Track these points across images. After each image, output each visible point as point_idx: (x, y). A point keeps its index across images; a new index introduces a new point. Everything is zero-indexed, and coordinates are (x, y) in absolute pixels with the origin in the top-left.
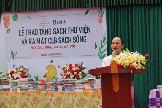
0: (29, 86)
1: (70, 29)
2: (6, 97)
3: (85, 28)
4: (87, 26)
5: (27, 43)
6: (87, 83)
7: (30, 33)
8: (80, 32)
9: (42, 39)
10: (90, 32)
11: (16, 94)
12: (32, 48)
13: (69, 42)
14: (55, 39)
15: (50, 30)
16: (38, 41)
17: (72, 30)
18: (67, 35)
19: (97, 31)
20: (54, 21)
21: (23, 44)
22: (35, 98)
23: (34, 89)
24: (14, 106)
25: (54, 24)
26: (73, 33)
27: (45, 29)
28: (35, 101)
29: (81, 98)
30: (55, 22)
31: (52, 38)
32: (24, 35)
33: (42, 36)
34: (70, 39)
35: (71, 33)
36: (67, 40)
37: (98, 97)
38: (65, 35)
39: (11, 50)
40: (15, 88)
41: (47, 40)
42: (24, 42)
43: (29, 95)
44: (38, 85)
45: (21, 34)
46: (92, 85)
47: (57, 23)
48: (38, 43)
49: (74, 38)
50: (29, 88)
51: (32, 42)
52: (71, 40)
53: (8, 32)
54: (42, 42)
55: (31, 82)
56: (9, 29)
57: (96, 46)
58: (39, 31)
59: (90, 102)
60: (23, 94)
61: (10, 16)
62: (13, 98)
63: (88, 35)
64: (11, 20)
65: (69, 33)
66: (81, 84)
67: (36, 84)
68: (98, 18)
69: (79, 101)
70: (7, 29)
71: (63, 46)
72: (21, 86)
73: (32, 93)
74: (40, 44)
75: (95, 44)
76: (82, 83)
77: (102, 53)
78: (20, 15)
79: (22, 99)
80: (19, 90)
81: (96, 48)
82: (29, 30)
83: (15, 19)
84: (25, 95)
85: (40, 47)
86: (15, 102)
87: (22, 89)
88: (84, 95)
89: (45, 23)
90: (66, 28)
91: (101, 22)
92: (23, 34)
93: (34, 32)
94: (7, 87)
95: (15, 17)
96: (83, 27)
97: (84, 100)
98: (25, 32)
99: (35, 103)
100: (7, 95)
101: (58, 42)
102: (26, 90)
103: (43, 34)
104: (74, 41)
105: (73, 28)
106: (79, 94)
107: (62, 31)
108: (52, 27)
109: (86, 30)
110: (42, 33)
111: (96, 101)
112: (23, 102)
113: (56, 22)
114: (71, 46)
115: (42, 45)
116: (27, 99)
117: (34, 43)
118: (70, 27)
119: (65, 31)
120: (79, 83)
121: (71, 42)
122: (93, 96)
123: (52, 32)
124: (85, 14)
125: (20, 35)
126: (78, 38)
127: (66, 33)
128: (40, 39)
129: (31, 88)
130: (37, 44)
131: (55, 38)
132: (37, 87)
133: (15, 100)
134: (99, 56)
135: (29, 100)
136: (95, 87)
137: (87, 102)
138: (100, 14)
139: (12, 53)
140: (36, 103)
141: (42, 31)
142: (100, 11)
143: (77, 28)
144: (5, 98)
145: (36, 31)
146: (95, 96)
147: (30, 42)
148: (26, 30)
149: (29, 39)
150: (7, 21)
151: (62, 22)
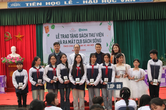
1: (90, 34)
3: (100, 34)
5: (61, 43)
7: (64, 37)
8: (97, 36)
9: (72, 41)
10: (103, 36)
12: (66, 46)
14: (81, 41)
15: (77, 35)
16: (69, 42)
17: (92, 35)
18: (89, 38)
19: (107, 36)
20: (79, 29)
27: (74, 34)
30: (80, 30)
33: (72, 38)
35: (91, 37)
36: (89, 41)
38: (87, 38)
39: (51, 48)
41: (75, 41)
45: (57, 37)
48: (70, 43)
49: (93, 40)
51: (65, 43)
52: (91, 41)
53: (48, 36)
54: (72, 43)
56: (49, 34)
57: (107, 45)
58: (70, 36)
61: (50, 26)
63: (102, 38)
64: (50, 29)
68: (108, 28)
70: (47, 34)
71: (86, 45)
75: (107, 43)
77: (111, 49)
78: (56, 25)
81: (107, 46)
82: (63, 35)
83: (53, 27)
85: (71, 46)
89: (74, 30)
90: (87, 34)
91: (110, 30)
92: (59, 37)
93: (67, 36)
98: (60, 36)
101: (82, 42)
103: (73, 37)
104: (94, 42)
105: (92, 33)
107: (85, 35)
108: (79, 33)
110: (72, 37)
113: (81, 30)
114: (91, 45)
117: (67, 43)
119: (87, 36)
121: (91, 43)
123: (79, 36)
124: (100, 25)
125: (57, 38)
126: (96, 40)
128: (70, 40)
131: (80, 40)
138: (109, 25)
139: (52, 50)
141: (71, 35)
142: (109, 23)
143: (95, 33)
145: (68, 35)
147: (63, 42)
149: (63, 41)
150: (47, 29)
151: (85, 30)
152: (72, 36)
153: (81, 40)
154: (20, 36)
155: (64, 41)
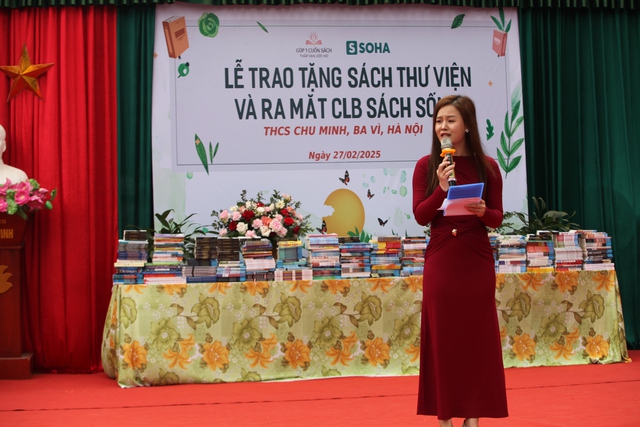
0: (343, 260)
1: (405, 72)
2: (262, 301)
3: (455, 72)
4: (459, 66)
5: (254, 114)
6: (536, 244)
7: (266, 79)
8: (439, 85)
9: (311, 103)
10: (469, 85)
11: (298, 290)
12: (275, 131)
13: (402, 116)
14: (356, 103)
15: (336, 72)
17: (412, 74)
18: (396, 90)
19: (490, 83)
20: (348, 43)
21: (241, 117)
22: (366, 301)
23: (363, 270)
24: (291, 330)
25: (348, 53)
26: (416, 85)
27: (321, 69)
28: (366, 310)
29: (518, 294)
30: (352, 47)
31: (345, 100)
32: (242, 87)
33: (308, 91)
34: (405, 105)
35: (409, 85)
36: (397, 108)
37: (570, 288)
38: (389, 93)
39: (196, 138)
40: (293, 268)
41: (328, 105)
42: (245, 110)
43: (345, 292)
44: (376, 255)
45: (232, 82)
46: (552, 252)
47: (359, 49)
48: (297, 116)
49: (420, 102)
50: (344, 266)
51: (273, 112)
52: (408, 108)
53: (182, 74)
54: (309, 113)
55: (353, 246)
56: (187, 64)
57: (490, 129)
58: (298, 75)
59: (545, 304)
60: (325, 287)
61: (192, 19)
62: (284, 302)
64: (193, 33)
65: (402, 85)
66: (520, 251)
67: (367, 254)
68: (494, 42)
69: (511, 304)
70: (179, 62)
71: (384, 129)
72: (313, 260)
73: (356, 284)
74: (302, 117)
75: (488, 122)
76: (520, 246)
77: (509, 154)
78: (225, 17)
79: (319, 306)
80: (307, 274)
81: (489, 137)
82: (262, 70)
83: (209, 28)
84: (329, 292)
85: (305, 131)
86: (296, 318)
87: (318, 271)
88: (529, 284)
89: (319, 47)
90: (390, 69)
91: (503, 54)
92: (240, 82)
93: (281, 79)
94: (261, 267)
95: (207, 22)
96: (447, 68)
97: (527, 299)
98: (246, 75)
99: (365, 316)
100: (265, 292)
101: (364, 114)
102: (333, 274)
103: (313, 86)
104: (421, 112)
105: (415, 69)
106: (511, 281)
107: (378, 77)
108: (345, 62)
109: (457, 76)
110: (310, 82)
111: (563, 302)
112: (321, 315)
113: (355, 46)
114: (409, 129)
115: (310, 122)
116: (336, 304)
117: (282, 113)
118: (406, 66)
119: (390, 78)
120: (512, 246)
121: (409, 116)
122: (555, 286)
123: (345, 79)
124: (453, 27)
125: (228, 86)
126: (431, 102)
127: (391, 85)
128: (301, 100)
129: (350, 266)
130: (292, 117)
131: (353, 100)
132: (372, 262)
133: (293, 308)
134: (502, 161)
135: (344, 307)
136: (559, 258)
137: (535, 304)
138: (500, 28)
139: (200, 148)
140: (371, 316)
141: (307, 73)
142: (499, 19)
143: (427, 69)
144: (255, 306)
145: (288, 73)
146: (562, 285)
147: (264, 110)
148: (250, 69)
149: (264, 101)
150: (177, 35)
151: (377, 48)
152: (312, 78)
153: (358, 100)
154: (31, 68)
155: (267, 105)
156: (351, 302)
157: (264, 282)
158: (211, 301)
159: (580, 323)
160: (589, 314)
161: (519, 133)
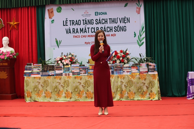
0: (80, 71)
1: (111, 20)
2: (59, 81)
3: (125, 19)
4: (126, 17)
5: (70, 32)
6: (134, 67)
7: (74, 23)
8: (121, 23)
9: (85, 29)
10: (129, 22)
11: (69, 78)
12: (76, 37)
13: (110, 32)
14: (98, 29)
15: (92, 20)
16: (81, 30)
17: (113, 20)
18: (108, 25)
19: (135, 22)
20: (95, 12)
21: (67, 33)
22: (86, 82)
23: (86, 73)
24: (67, 89)
25: (96, 15)
26: (114, 23)
27: (88, 20)
28: (86, 84)
29: (129, 80)
30: (97, 14)
31: (94, 28)
32: (67, 25)
33: (85, 26)
34: (111, 29)
35: (112, 23)
36: (109, 29)
37: (144, 79)
39: (56, 39)
40: (67, 73)
41: (90, 29)
42: (68, 31)
43: (81, 79)
44: (89, 69)
45: (65, 24)
46: (138, 69)
47: (98, 14)
48: (82, 33)
49: (115, 28)
50: (81, 72)
51: (75, 32)
52: (112, 29)
53: (52, 23)
54: (85, 32)
55: (83, 67)
56: (54, 20)
57: (135, 34)
58: (82, 22)
59: (137, 83)
60: (75, 78)
61: (55, 8)
62: (65, 82)
63: (127, 25)
64: (55, 12)
65: (110, 23)
66: (129, 68)
67: (87, 69)
68: (137, 10)
69: (127, 83)
70: (52, 20)
72: (73, 71)
73: (83, 77)
74: (83, 33)
75: (135, 32)
76: (129, 67)
77: (140, 41)
78: (63, 7)
79: (74, 83)
80: (71, 74)
81: (135, 37)
82: (73, 21)
83: (59, 10)
84: (77, 79)
85: (84, 36)
86: (68, 86)
87: (74, 73)
88: (132, 78)
89: (88, 14)
90: (107, 19)
91: (139, 13)
93: (78, 23)
94: (60, 72)
95: (59, 9)
96: (123, 18)
97: (132, 82)
98: (69, 22)
99: (86, 86)
100: (60, 79)
102: (78, 74)
104: (115, 30)
105: (114, 19)
106: (127, 77)
107: (103, 21)
108: (94, 17)
109: (126, 20)
110: (85, 23)
111: (142, 83)
112: (75, 85)
113: (97, 13)
114: (112, 35)
115: (85, 34)
116: (78, 82)
117: (78, 32)
118: (111, 18)
119: (107, 21)
120: (127, 67)
121: (112, 32)
122: (139, 78)
123: (95, 22)
124: (125, 7)
125: (64, 25)
126: (118, 28)
127: (107, 23)
128: (83, 28)
129: (82, 72)
130: (80, 33)
131: (97, 28)
132: (88, 71)
133: (67, 83)
134: (138, 43)
136: (141, 70)
137: (134, 83)
138: (138, 6)
139: (57, 42)
140: (88, 86)
141: (84, 21)
142: (138, 4)
143: (117, 19)
144: (58, 82)
145: (79, 21)
146: (142, 78)
147: (73, 31)
148: (70, 21)
149: (73, 29)
150: (51, 13)
151: (103, 13)
152: (86, 22)
153: (98, 28)
154: (16, 23)
155: (74, 30)
156: (82, 82)
157: (60, 76)
158: (47, 81)
159: (148, 89)
160: (150, 86)
161: (144, 35)
